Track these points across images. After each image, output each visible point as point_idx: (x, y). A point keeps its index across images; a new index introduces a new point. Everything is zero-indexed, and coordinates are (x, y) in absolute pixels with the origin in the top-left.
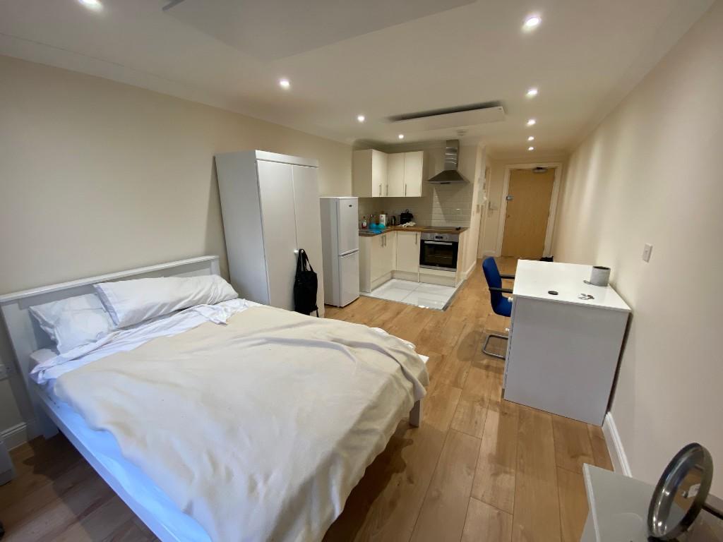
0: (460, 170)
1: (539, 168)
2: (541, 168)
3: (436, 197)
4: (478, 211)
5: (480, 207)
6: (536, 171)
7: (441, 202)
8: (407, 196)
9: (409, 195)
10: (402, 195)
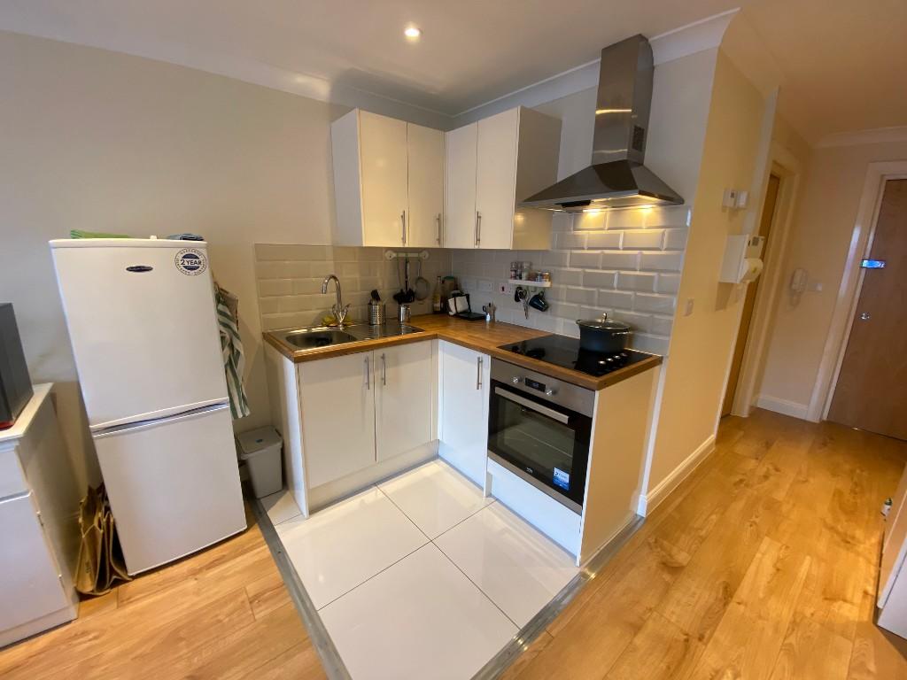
8: (482, 246)
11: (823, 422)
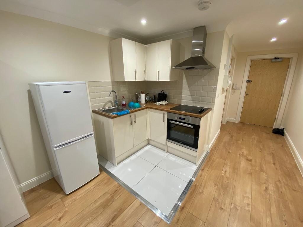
0: (206, 56)
1: (276, 58)
2: (278, 58)
3: (185, 82)
4: (223, 93)
5: (225, 90)
6: (274, 60)
7: (189, 85)
8: (160, 80)
9: (161, 79)
10: (155, 79)
11: (239, 123)
